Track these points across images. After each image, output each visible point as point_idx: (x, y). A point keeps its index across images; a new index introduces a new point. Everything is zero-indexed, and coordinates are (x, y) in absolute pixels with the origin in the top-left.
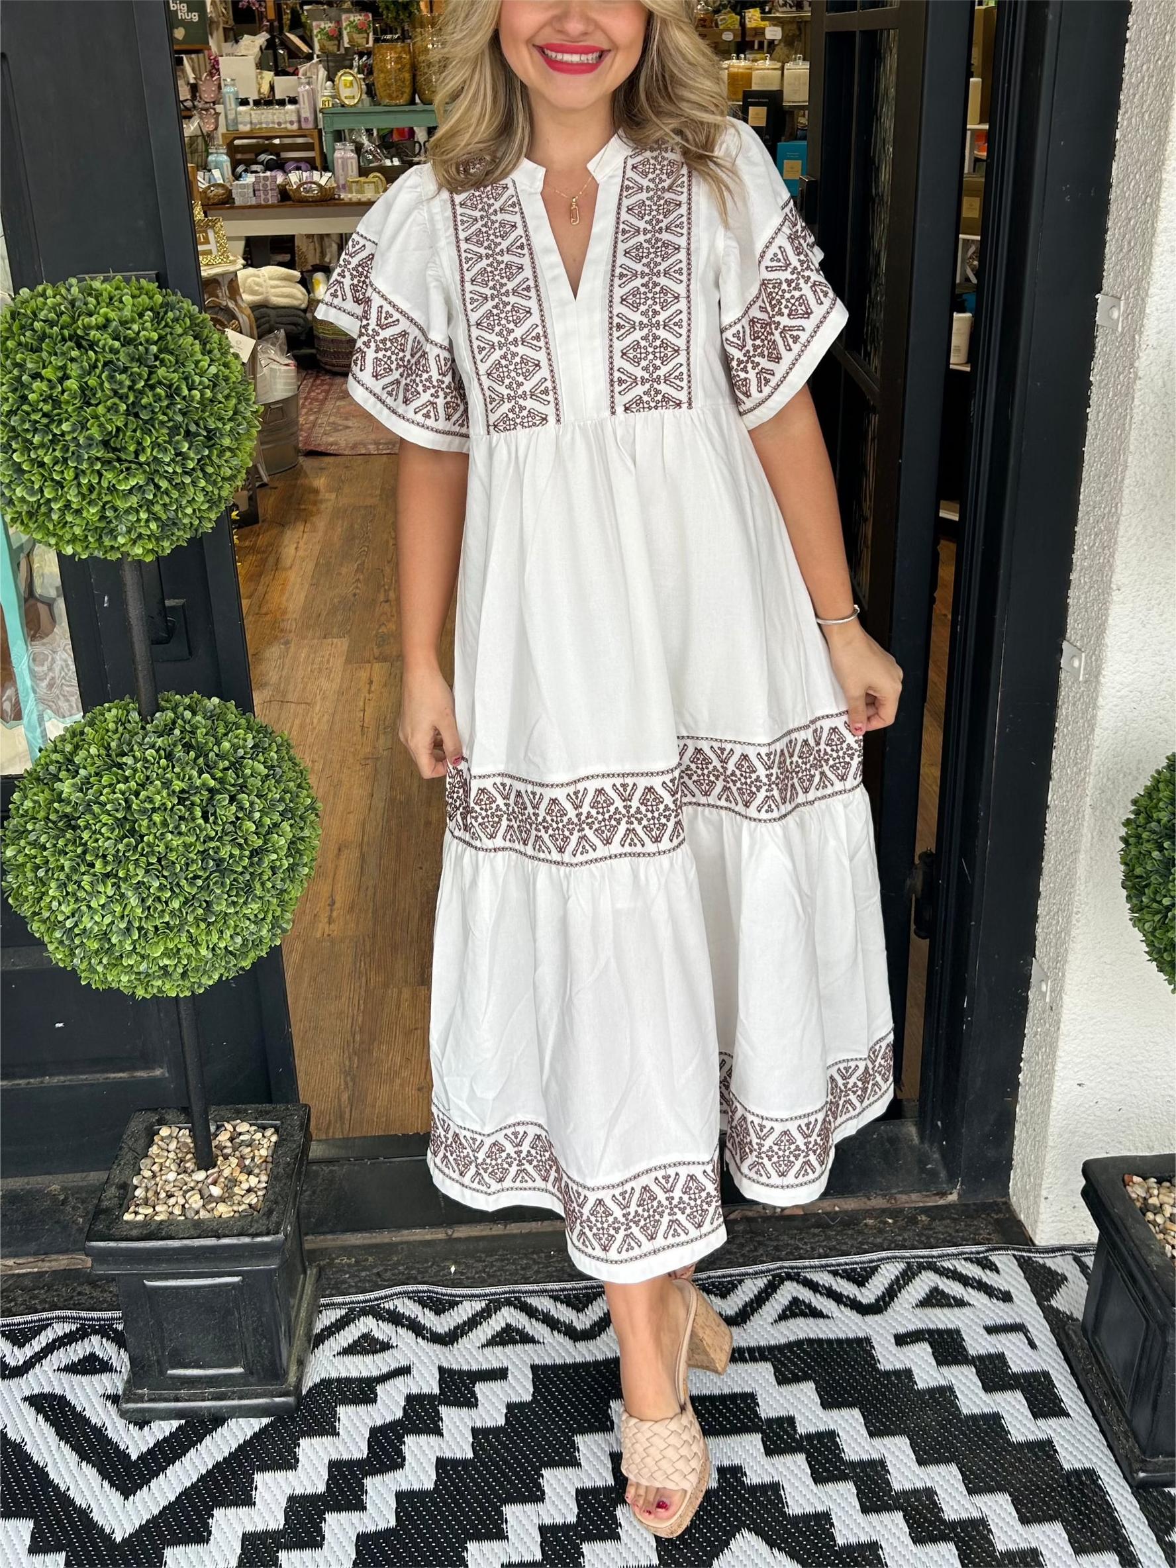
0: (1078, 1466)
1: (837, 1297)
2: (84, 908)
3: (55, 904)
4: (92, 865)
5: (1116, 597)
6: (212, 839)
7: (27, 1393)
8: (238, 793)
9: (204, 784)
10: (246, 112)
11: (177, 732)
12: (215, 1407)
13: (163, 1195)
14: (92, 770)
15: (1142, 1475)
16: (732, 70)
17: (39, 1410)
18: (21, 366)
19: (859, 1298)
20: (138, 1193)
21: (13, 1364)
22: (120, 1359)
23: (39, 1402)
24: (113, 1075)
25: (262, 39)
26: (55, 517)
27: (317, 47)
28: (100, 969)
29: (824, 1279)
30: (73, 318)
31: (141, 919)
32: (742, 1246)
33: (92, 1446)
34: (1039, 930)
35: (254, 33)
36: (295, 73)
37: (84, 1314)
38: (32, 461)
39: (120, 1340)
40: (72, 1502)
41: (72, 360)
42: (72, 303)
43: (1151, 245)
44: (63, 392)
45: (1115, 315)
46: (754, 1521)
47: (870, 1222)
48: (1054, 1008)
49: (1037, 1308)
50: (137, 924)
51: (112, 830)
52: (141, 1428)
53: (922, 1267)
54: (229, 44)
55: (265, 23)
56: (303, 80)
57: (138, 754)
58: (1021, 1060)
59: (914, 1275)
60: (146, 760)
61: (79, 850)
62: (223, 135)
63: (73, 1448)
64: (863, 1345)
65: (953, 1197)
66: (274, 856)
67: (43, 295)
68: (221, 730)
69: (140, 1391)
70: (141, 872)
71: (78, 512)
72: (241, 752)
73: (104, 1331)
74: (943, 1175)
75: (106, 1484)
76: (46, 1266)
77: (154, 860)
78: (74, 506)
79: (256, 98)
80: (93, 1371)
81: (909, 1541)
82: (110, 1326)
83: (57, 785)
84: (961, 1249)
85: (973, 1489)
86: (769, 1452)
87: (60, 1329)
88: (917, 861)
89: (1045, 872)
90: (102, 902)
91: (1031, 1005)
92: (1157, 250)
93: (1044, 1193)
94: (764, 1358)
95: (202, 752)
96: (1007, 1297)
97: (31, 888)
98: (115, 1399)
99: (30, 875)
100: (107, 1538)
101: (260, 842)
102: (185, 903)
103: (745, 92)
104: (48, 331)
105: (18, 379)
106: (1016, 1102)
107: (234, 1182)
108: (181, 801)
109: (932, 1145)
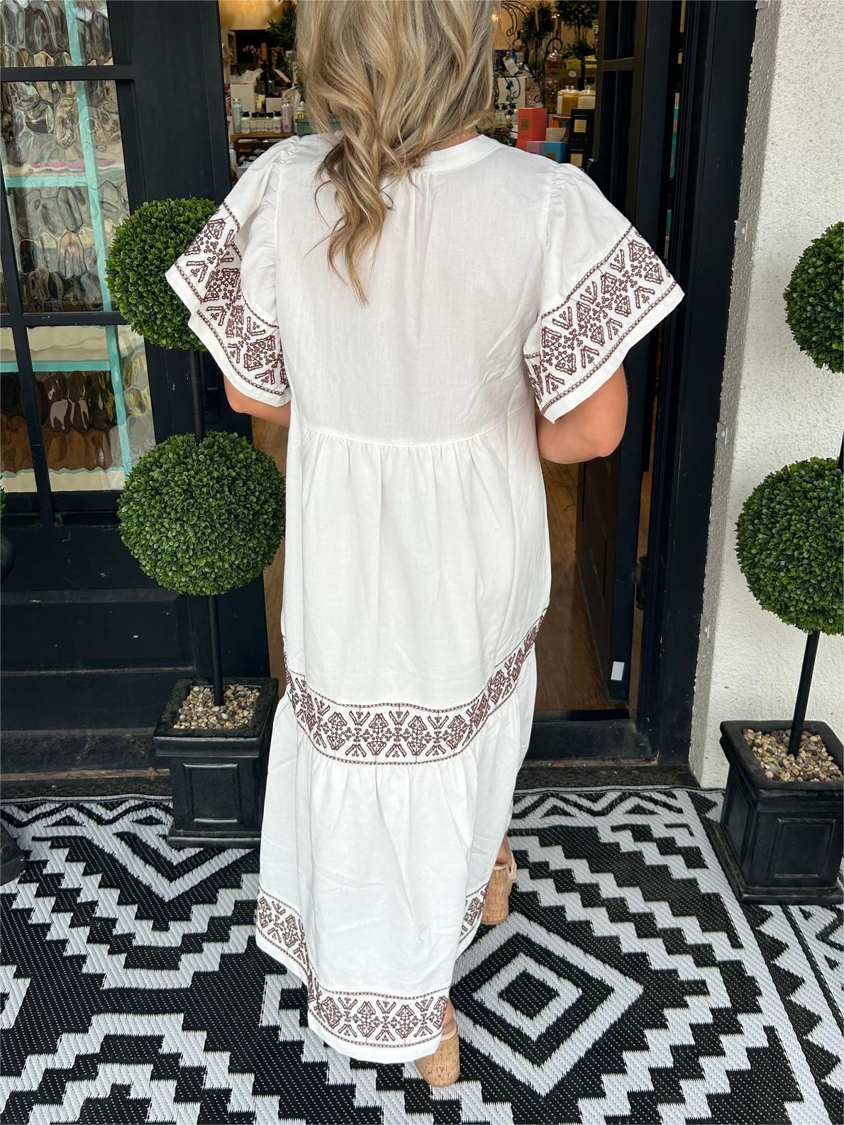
0: (709, 891)
1: (580, 807)
2: (164, 538)
3: (148, 536)
4: (169, 514)
5: (742, 392)
6: (233, 504)
7: (116, 832)
8: (248, 480)
9: (229, 475)
10: (247, 121)
11: (216, 447)
12: (221, 842)
13: (195, 718)
14: (170, 465)
15: (745, 895)
16: (566, 96)
17: (122, 839)
18: (144, 241)
19: (592, 808)
20: (182, 717)
21: (107, 818)
22: (168, 820)
23: (121, 836)
24: (164, 669)
25: (257, 73)
26: (158, 322)
27: (295, 78)
28: (170, 574)
29: (573, 798)
30: (171, 217)
31: (194, 544)
32: (526, 780)
33: (152, 858)
34: (704, 596)
35: (253, 69)
36: (280, 96)
37: (146, 797)
38: (148, 291)
39: (167, 810)
40: (149, 847)
41: (172, 238)
42: (171, 209)
43: (760, 191)
44: (166, 255)
45: (743, 231)
46: (520, 908)
47: (603, 772)
48: (711, 642)
49: (697, 817)
50: (192, 547)
51: (181, 496)
52: (179, 851)
53: (631, 795)
54: (235, 76)
55: (261, 62)
56: (286, 101)
57: (195, 457)
58: (695, 677)
59: (626, 798)
60: (199, 461)
61: (163, 505)
62: (232, 136)
63: (141, 858)
64: (592, 832)
65: (655, 763)
66: (265, 517)
67: (156, 205)
68: (239, 449)
69: (178, 831)
70: (195, 518)
71: (170, 320)
72: (249, 461)
73: (157, 805)
74: (649, 749)
75: (160, 875)
76: (124, 775)
77: (202, 512)
78: (169, 317)
79: (254, 112)
80: (151, 824)
81: (608, 921)
82: (161, 804)
83: (151, 473)
84: (655, 787)
85: (647, 899)
86: (532, 878)
87: (133, 803)
88: (638, 562)
89: (708, 561)
90: (174, 534)
91: (700, 643)
92: (763, 194)
93: (706, 755)
94: (533, 834)
95: (228, 458)
96: (680, 811)
97: (135, 528)
98: (164, 837)
99: (135, 521)
100: (161, 900)
101: (259, 508)
102: (217, 537)
103: (572, 110)
104: (159, 223)
105: (143, 248)
106: (692, 704)
107: (234, 713)
108: (218, 482)
109: (644, 734)
